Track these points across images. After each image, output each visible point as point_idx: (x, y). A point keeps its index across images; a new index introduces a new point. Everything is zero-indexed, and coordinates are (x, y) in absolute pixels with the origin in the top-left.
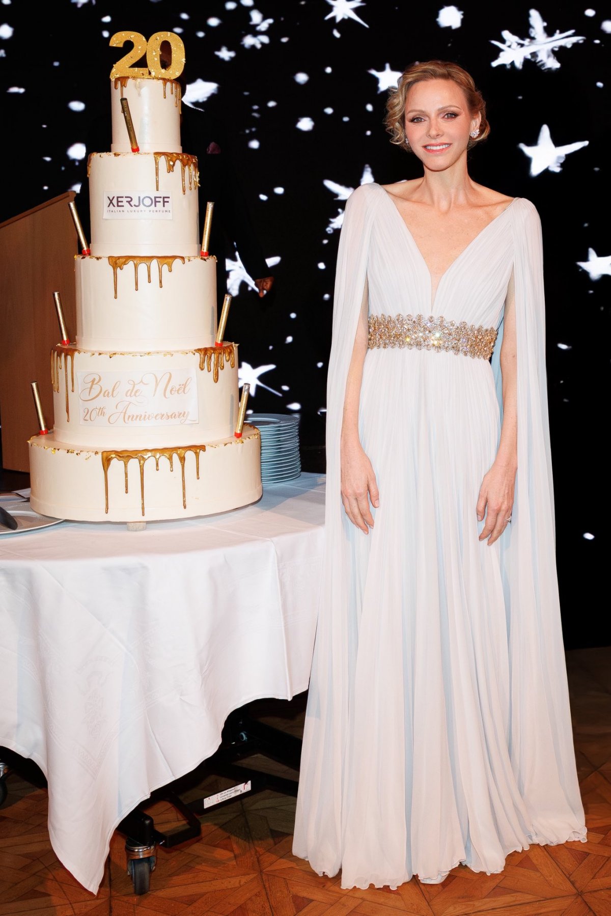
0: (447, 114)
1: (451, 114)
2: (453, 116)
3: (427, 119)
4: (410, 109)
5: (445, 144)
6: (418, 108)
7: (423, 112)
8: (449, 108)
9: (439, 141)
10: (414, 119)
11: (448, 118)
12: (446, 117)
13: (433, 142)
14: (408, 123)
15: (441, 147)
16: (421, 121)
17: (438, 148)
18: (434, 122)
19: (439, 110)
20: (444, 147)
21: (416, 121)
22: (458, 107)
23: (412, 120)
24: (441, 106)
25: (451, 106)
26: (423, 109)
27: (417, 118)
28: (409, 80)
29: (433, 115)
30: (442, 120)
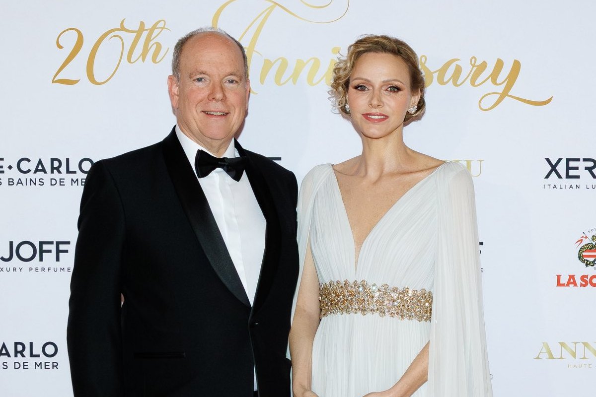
0: (391, 87)
1: (394, 87)
2: (396, 90)
3: (371, 88)
4: (356, 76)
5: (383, 115)
6: (365, 77)
7: (369, 81)
8: (393, 82)
9: (377, 111)
10: (359, 87)
11: (391, 91)
12: (389, 89)
13: (374, 111)
14: (351, 89)
15: (380, 117)
16: (364, 90)
17: (376, 117)
18: (377, 92)
19: (384, 82)
20: (382, 117)
21: (359, 88)
22: (401, 82)
23: (356, 88)
24: (386, 79)
25: (395, 80)
26: (369, 79)
27: (362, 86)
28: (360, 49)
29: (377, 86)
30: (385, 92)
